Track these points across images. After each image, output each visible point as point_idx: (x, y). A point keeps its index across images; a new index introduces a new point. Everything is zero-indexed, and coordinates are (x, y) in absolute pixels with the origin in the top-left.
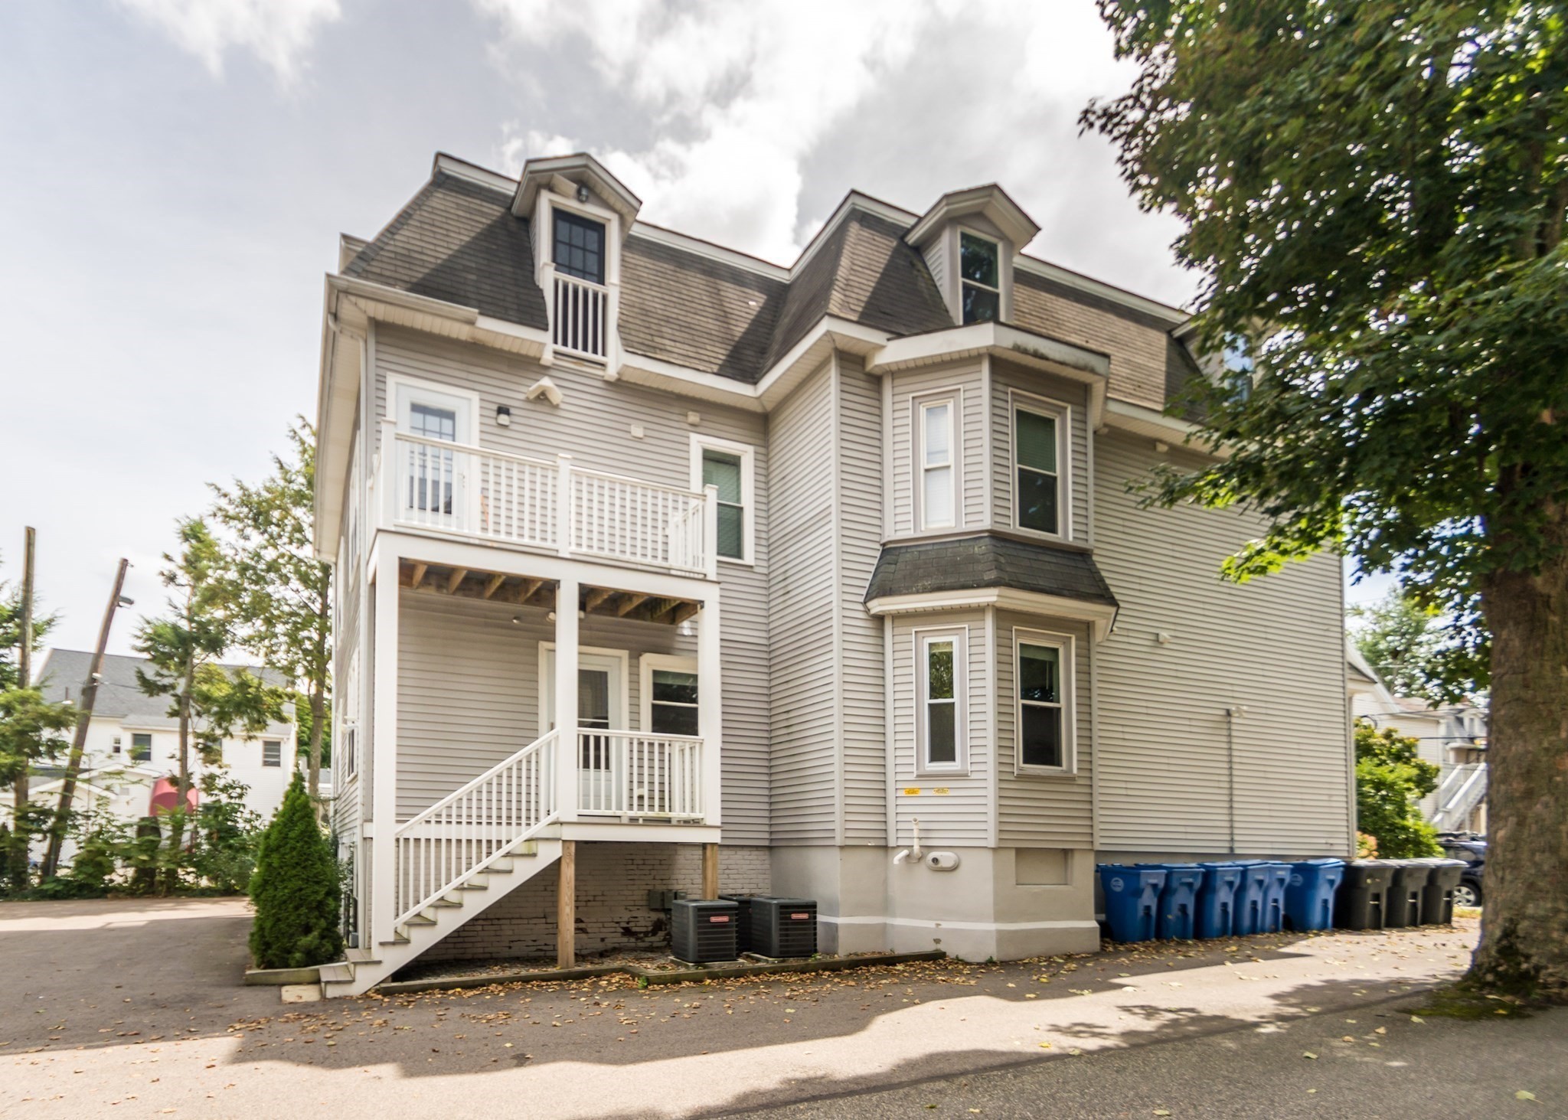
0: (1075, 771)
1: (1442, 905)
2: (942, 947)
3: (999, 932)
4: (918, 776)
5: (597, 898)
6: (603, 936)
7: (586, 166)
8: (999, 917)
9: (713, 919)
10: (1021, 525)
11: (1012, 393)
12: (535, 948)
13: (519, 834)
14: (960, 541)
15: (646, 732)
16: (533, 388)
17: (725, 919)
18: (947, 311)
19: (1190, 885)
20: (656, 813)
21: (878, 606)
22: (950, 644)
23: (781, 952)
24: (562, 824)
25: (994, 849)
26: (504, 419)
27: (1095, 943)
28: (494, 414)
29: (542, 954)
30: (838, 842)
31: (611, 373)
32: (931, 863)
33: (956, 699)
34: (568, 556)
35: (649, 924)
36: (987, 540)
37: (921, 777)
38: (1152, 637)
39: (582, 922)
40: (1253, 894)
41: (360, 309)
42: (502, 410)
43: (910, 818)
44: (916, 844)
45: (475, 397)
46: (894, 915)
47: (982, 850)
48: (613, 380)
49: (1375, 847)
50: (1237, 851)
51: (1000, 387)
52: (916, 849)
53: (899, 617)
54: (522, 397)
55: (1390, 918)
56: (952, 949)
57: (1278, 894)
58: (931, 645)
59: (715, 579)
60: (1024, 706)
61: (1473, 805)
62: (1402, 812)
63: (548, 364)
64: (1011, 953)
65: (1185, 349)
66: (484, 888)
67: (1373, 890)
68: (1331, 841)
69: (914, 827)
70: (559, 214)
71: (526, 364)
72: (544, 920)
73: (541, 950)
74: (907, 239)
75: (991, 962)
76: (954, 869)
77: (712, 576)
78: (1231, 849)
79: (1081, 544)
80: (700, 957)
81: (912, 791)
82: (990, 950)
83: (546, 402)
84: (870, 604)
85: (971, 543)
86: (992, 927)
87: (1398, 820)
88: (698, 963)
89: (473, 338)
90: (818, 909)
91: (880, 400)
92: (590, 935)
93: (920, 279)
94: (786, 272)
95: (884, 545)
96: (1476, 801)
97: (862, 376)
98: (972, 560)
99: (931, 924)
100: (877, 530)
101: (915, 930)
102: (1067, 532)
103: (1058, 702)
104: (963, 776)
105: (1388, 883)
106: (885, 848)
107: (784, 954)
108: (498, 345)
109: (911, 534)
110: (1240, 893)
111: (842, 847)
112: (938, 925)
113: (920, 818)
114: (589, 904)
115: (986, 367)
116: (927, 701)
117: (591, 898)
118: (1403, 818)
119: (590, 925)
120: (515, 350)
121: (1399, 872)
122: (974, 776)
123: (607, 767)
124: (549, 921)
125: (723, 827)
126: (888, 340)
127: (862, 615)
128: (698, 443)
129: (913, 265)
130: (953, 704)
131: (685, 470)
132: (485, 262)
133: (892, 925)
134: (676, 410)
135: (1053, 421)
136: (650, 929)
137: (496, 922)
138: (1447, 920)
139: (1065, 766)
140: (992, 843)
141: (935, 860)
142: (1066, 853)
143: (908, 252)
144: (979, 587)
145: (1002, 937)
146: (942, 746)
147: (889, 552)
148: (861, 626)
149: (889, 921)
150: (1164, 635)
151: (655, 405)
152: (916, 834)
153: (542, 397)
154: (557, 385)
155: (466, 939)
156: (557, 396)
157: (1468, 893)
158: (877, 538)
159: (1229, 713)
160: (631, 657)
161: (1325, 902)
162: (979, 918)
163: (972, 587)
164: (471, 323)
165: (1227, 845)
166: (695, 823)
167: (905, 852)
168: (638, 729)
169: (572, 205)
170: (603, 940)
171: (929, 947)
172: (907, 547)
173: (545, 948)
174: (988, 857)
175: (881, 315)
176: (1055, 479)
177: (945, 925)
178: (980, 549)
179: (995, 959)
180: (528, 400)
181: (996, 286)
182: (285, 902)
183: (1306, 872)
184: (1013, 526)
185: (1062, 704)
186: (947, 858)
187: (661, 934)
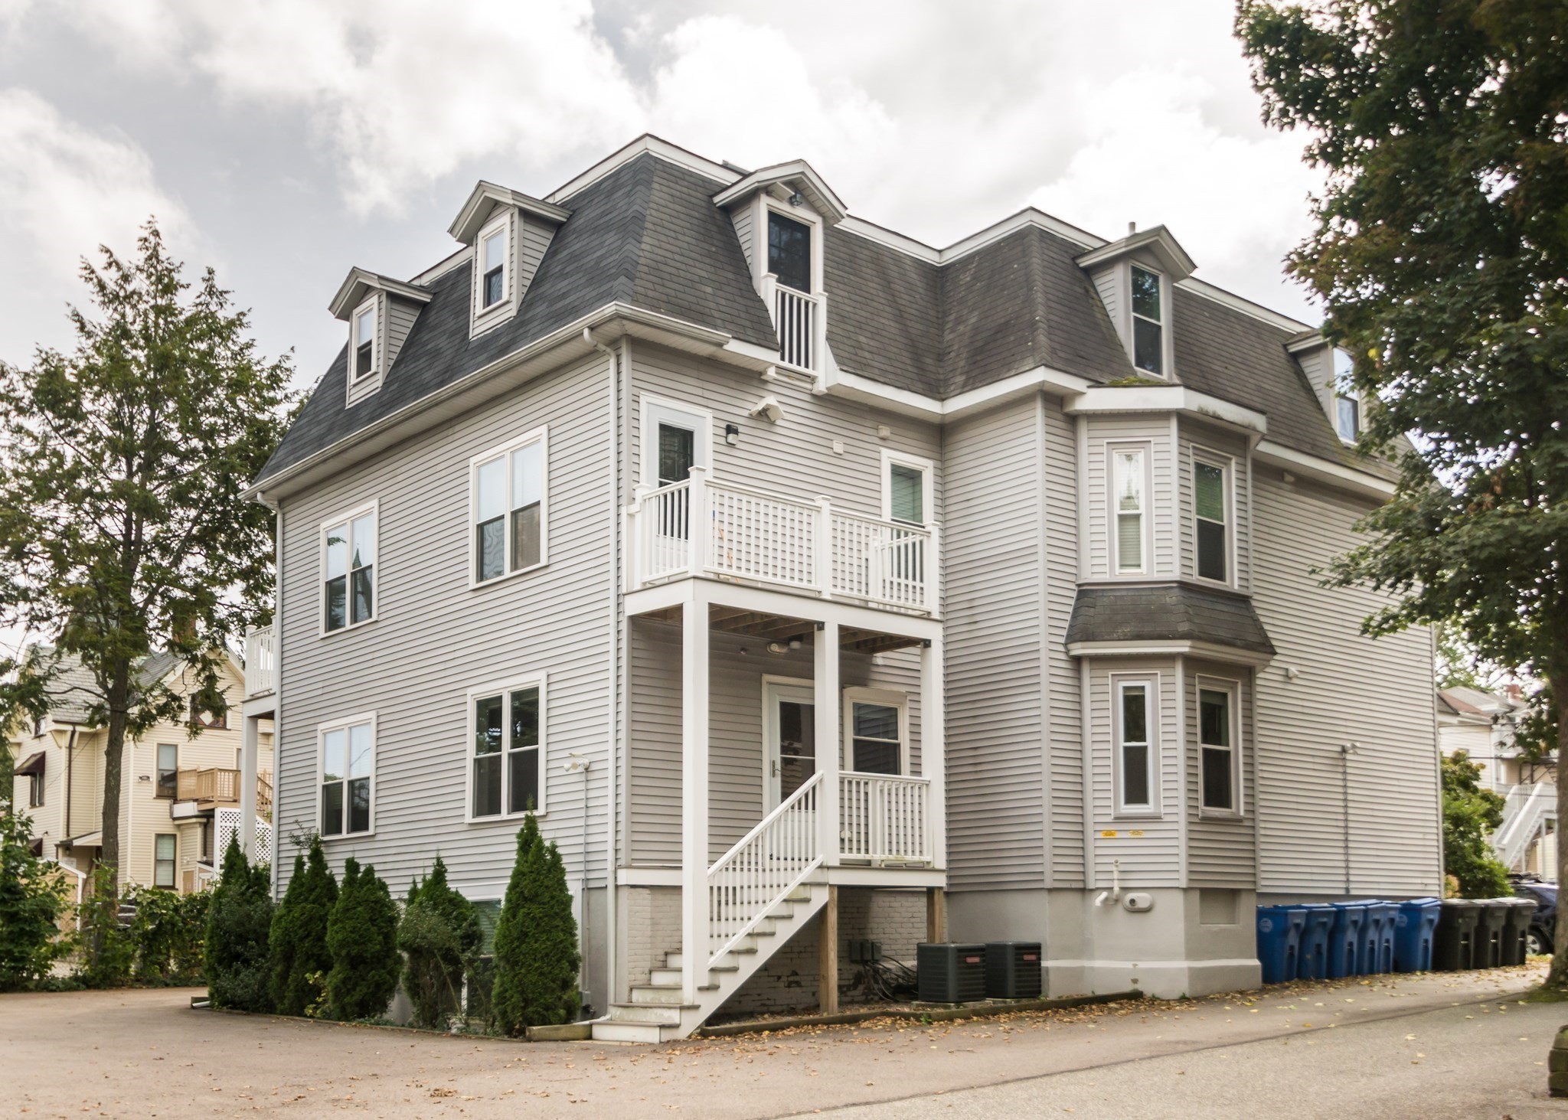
0: (1242, 813)
1: (1518, 945)
2: (1139, 987)
3: (1190, 969)
4: (1116, 818)
5: (807, 950)
6: (814, 989)
7: (803, 173)
8: (1191, 954)
9: (969, 960)
10: (1202, 574)
11: (1194, 448)
12: (759, 1003)
13: (793, 878)
14: (1152, 589)
15: (850, 772)
16: (756, 404)
17: (977, 959)
18: (1122, 346)
19: (1324, 924)
20: (862, 856)
21: (1078, 649)
22: (1143, 688)
23: (1017, 993)
24: (828, 868)
25: (1185, 890)
26: (731, 438)
27: (1258, 979)
28: (723, 432)
29: (766, 1009)
30: (1048, 884)
31: (821, 387)
32: (1128, 903)
33: (1149, 743)
34: (829, 598)
35: (851, 977)
36: (1176, 591)
37: (1120, 819)
38: (1283, 672)
39: (797, 974)
40: (1372, 934)
42: (731, 430)
43: (1112, 860)
44: (1116, 886)
45: (708, 414)
46: (1092, 957)
47: (1174, 891)
48: (822, 394)
49: (1457, 888)
50: (1353, 892)
51: (1184, 443)
52: (1116, 889)
53: (1097, 660)
54: (746, 413)
55: (1477, 961)
56: (1148, 988)
57: (1389, 934)
58: (1126, 689)
59: (938, 618)
60: (1205, 751)
61: (1529, 840)
62: (1478, 850)
63: (771, 379)
64: (1200, 990)
65: (1299, 365)
66: (773, 934)
67: (1463, 930)
68: (1426, 881)
69: (1114, 868)
70: (774, 217)
71: (750, 377)
73: (764, 1005)
74: (1078, 261)
75: (1183, 999)
76: (1147, 910)
77: (936, 615)
78: (1347, 889)
79: (1244, 592)
80: (960, 997)
81: (1109, 833)
82: (1183, 987)
83: (768, 419)
84: (1071, 646)
85: (1163, 592)
86: (1185, 964)
87: (1475, 859)
88: (958, 1003)
89: (711, 355)
90: (1043, 951)
91: (1075, 440)
92: (804, 989)
93: (1095, 308)
94: (937, 254)
95: (1079, 585)
96: (1532, 835)
97: (1060, 416)
98: (1165, 609)
99: (1129, 965)
100: (1073, 570)
101: (1113, 970)
102: (1233, 581)
103: (1228, 745)
104: (1155, 818)
105: (1475, 923)
106: (1084, 891)
107: (1019, 996)
108: (730, 361)
109: (1106, 578)
110: (1362, 931)
111: (1050, 890)
112: (1135, 965)
113: (1121, 860)
114: (801, 955)
115: (1174, 424)
116: (1122, 744)
117: (802, 949)
118: (1480, 857)
119: (804, 978)
121: (1485, 910)
122: (1166, 818)
124: (770, 974)
125: (951, 872)
126: (1089, 387)
127: (1063, 656)
128: (889, 457)
129: (1087, 291)
130: (1145, 748)
131: (876, 487)
132: (712, 269)
133: (1092, 969)
134: (869, 424)
135: (1220, 471)
136: (852, 982)
138: (1522, 962)
139: (1234, 809)
140: (1184, 884)
141: (1133, 901)
142: (1234, 893)
143: (1079, 274)
144: (1174, 638)
145: (1194, 973)
146: (1136, 789)
147: (1086, 594)
148: (1063, 666)
149: (1087, 963)
150: (1293, 669)
151: (846, 417)
152: (1116, 875)
153: (765, 414)
154: (777, 401)
156: (779, 414)
157: (1534, 942)
158: (1073, 578)
159: (1344, 750)
161: (1426, 941)
162: (1171, 956)
163: (1169, 639)
165: (1343, 885)
166: (924, 867)
167: (1104, 894)
169: (785, 208)
170: (814, 994)
171: (1128, 988)
172: (1103, 590)
173: (767, 1002)
174: (1179, 897)
175: (1079, 359)
176: (1222, 527)
177: (1142, 965)
178: (1173, 598)
179: (1187, 995)
180: (752, 418)
181: (1158, 319)
182: (547, 955)
183: (1411, 910)
184: (1195, 578)
185: (1231, 747)
186: (1143, 899)
187: (861, 987)
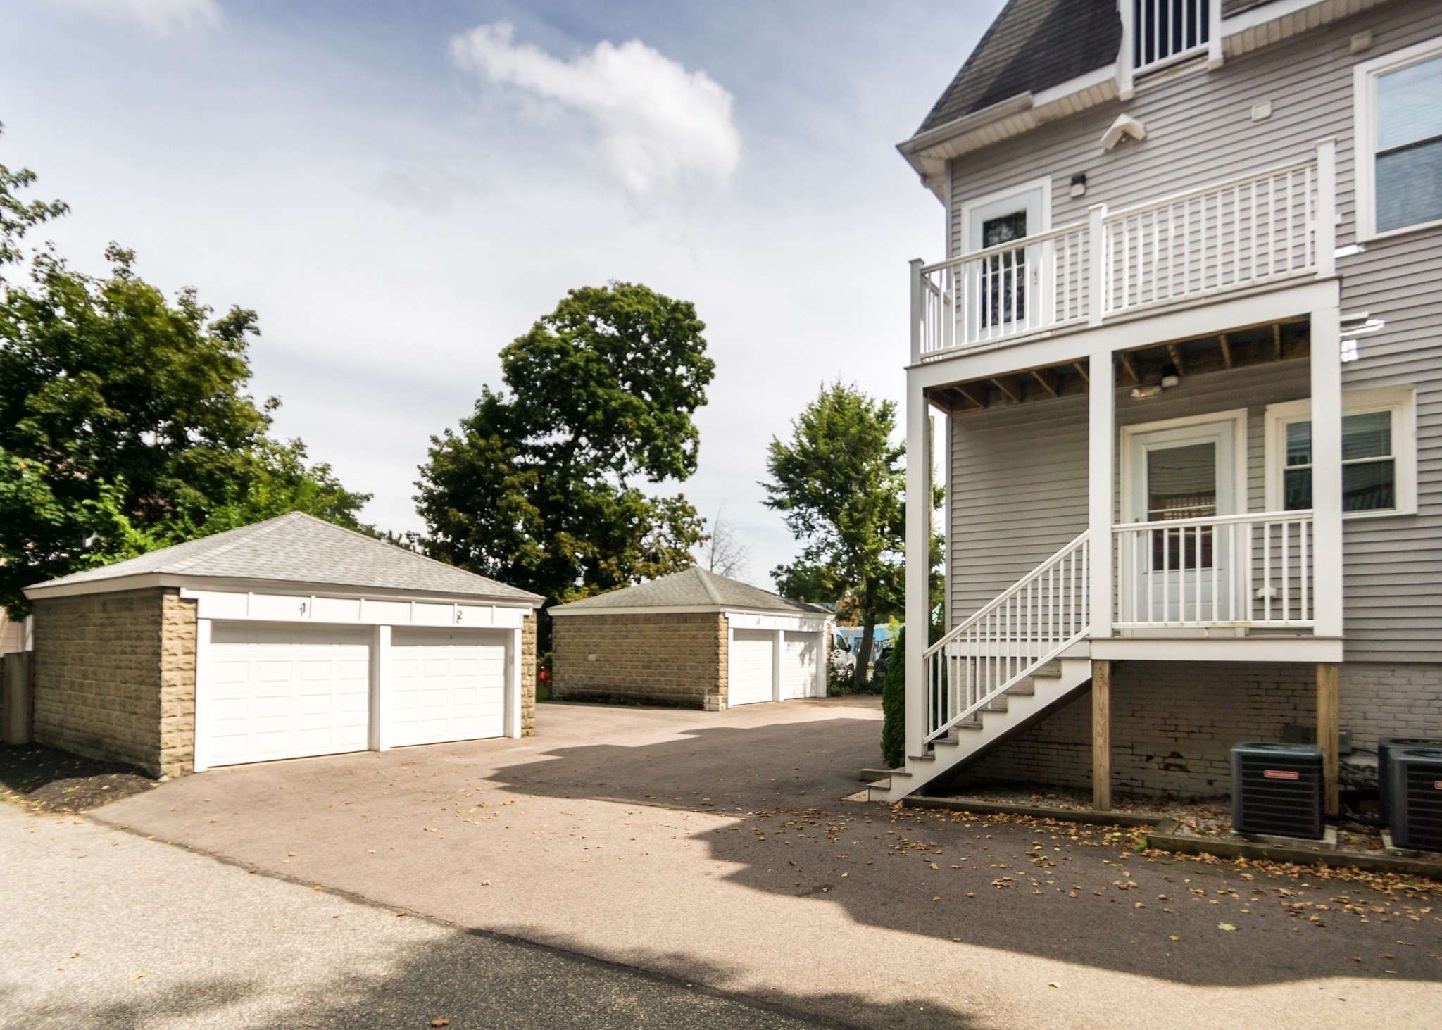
5: (1203, 730)
6: (1210, 777)
9: (1269, 774)
16: (1107, 136)
17: (1293, 775)
24: (1091, 641)
26: (1078, 189)
28: (1068, 189)
29: (1127, 789)
31: (1216, 57)
34: (1100, 323)
41: (935, 158)
42: (1076, 180)
45: (1046, 182)
48: (1219, 64)
54: (1101, 152)
63: (1130, 96)
72: (1129, 751)
73: (1126, 785)
77: (1325, 274)
83: (1131, 143)
89: (1042, 120)
92: (1192, 775)
108: (1069, 111)
114: (1192, 736)
117: (1196, 729)
119: (1191, 762)
120: (1089, 104)
123: (1207, 563)
124: (1136, 752)
134: (1329, 47)
137: (1071, 747)
153: (1126, 139)
154: (1136, 118)
155: (1041, 763)
156: (1138, 128)
160: (1250, 416)
164: (1028, 107)
166: (1305, 634)
168: (1262, 508)
170: (1210, 783)
173: (1130, 783)
180: (1107, 152)
